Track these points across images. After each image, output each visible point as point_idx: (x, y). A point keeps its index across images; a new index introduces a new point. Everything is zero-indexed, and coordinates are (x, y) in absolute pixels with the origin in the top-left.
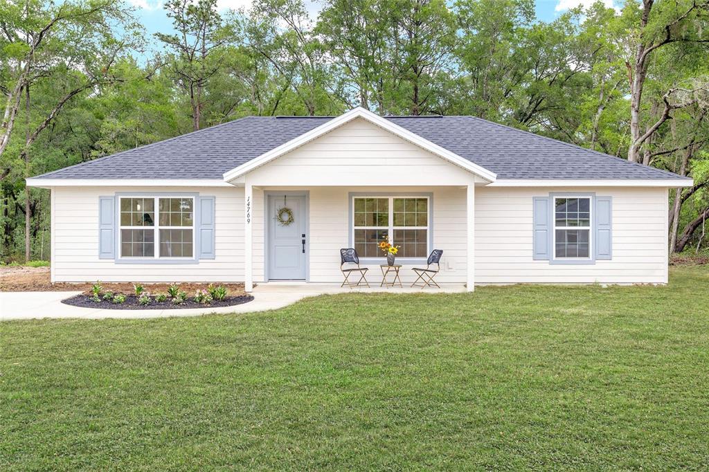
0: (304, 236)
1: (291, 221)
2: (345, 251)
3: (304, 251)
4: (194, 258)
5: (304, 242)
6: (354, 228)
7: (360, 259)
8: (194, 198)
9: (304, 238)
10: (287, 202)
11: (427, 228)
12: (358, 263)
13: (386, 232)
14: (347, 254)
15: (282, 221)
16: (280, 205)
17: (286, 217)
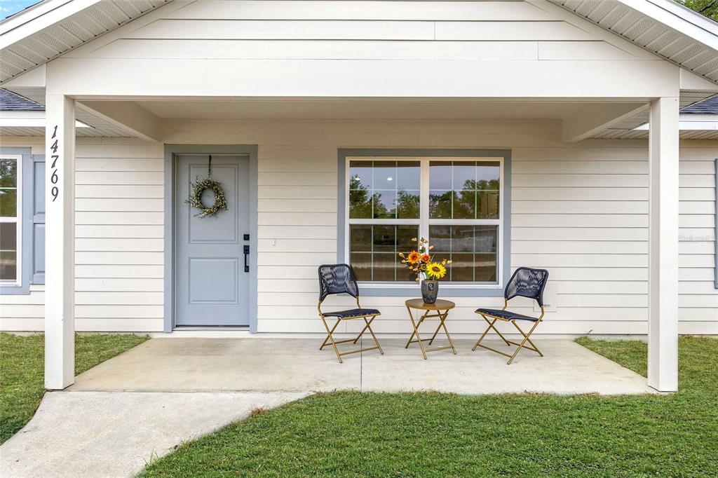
0: (247, 237)
1: (220, 207)
2: (328, 270)
3: (247, 269)
4: (19, 281)
5: (246, 250)
6: (349, 221)
7: (362, 285)
8: (19, 158)
9: (246, 243)
10: (213, 169)
11: (499, 222)
12: (356, 295)
13: (414, 231)
14: (334, 277)
15: (203, 207)
16: (198, 175)
17: (210, 200)
